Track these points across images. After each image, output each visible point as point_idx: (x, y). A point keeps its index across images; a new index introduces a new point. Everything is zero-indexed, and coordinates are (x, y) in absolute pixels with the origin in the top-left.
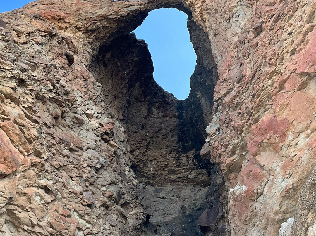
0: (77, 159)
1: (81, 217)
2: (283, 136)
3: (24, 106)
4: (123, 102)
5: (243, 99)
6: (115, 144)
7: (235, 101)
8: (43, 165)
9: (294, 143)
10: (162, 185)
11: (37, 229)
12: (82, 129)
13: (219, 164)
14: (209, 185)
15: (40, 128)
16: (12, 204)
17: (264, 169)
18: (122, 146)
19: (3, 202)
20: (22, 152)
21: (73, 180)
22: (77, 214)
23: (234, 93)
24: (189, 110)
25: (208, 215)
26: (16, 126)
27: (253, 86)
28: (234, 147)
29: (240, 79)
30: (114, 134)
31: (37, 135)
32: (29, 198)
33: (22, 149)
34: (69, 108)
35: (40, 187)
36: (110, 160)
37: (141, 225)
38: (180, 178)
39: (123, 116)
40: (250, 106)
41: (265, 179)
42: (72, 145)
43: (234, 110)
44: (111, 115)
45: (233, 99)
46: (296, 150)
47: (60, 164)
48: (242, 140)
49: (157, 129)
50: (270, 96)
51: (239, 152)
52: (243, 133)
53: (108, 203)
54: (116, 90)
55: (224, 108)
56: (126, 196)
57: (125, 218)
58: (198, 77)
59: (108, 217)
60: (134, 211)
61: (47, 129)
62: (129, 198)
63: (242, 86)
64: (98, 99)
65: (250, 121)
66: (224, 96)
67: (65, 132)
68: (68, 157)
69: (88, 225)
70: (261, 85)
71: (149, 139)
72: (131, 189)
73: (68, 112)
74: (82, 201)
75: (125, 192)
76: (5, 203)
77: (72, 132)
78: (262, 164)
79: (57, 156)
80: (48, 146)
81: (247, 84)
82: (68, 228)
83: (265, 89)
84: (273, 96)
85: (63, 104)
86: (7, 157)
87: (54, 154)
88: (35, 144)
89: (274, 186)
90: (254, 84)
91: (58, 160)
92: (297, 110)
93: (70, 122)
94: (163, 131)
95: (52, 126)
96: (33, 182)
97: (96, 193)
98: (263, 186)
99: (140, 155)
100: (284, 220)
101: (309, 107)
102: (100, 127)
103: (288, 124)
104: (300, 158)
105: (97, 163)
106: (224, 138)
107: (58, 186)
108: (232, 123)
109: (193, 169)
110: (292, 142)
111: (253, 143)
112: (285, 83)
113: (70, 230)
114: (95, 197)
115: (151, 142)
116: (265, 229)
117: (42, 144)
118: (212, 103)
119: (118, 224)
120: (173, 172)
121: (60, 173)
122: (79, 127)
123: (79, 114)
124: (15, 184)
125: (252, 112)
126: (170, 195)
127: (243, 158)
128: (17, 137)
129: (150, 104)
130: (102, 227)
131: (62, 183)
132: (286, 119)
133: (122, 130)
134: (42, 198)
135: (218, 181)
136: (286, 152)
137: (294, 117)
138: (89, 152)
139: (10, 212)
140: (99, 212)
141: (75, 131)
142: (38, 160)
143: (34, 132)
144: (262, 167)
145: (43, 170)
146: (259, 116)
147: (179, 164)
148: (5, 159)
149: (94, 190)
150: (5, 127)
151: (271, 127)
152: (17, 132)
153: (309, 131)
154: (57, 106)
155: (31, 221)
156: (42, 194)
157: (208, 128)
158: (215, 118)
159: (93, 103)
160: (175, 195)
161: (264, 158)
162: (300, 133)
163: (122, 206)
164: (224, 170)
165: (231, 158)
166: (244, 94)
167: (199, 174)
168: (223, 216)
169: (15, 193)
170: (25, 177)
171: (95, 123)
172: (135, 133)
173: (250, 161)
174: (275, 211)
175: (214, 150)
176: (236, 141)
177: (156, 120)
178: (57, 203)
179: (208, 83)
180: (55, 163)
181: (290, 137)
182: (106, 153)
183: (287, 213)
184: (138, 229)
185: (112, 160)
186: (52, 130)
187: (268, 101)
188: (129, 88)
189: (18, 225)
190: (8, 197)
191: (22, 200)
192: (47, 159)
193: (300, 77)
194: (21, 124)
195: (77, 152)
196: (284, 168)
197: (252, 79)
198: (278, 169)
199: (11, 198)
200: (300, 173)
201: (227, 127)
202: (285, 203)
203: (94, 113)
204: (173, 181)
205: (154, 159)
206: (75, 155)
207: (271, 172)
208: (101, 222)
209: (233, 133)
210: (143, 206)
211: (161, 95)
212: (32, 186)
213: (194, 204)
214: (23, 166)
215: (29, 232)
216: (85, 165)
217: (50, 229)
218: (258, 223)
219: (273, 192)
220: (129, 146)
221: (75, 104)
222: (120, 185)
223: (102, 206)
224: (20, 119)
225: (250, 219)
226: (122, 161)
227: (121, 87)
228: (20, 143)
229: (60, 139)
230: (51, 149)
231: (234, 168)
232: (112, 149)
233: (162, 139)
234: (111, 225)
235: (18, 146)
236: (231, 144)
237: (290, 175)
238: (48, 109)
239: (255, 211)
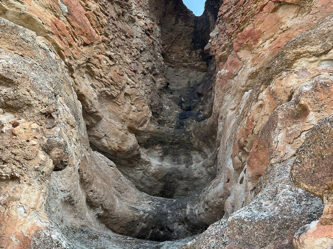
0: (129, 43)
1: (129, 77)
2: (256, 41)
3: (100, 3)
4: (161, 12)
5: (236, 16)
6: (153, 38)
7: (231, 17)
8: (109, 43)
9: (262, 46)
10: (179, 68)
11: (103, 79)
12: (134, 25)
13: (214, 56)
14: (206, 72)
15: (109, 19)
16: (90, 63)
17: (240, 61)
18: (157, 40)
19: (84, 60)
20: (97, 32)
21: (126, 55)
22: (127, 75)
23: (231, 12)
24: (202, 23)
25: (203, 87)
26: (95, 16)
27: (244, 7)
28: (225, 46)
29: (237, 3)
30: (153, 31)
31: (107, 23)
32: (100, 61)
33: (97, 30)
34: (127, 10)
35: (106, 55)
36: (149, 47)
37: (163, 88)
38: (190, 65)
39: (160, 22)
40: (240, 21)
41: (240, 67)
42: (127, 33)
43: (229, 23)
44: (152, 19)
45: (230, 15)
46: (263, 50)
47: (119, 44)
48: (231, 42)
49: (180, 33)
50: (253, 15)
51: (228, 49)
52: (232, 37)
53: (146, 72)
54: (157, 4)
55: (223, 22)
56: (156, 69)
57: (155, 82)
58: (210, 2)
59: (145, 80)
60: (160, 79)
61: (113, 21)
62: (158, 72)
63: (237, 7)
64: (145, 7)
65: (238, 30)
66: (225, 14)
67: (123, 25)
68: (124, 41)
69: (133, 83)
70: (249, 7)
71: (174, 39)
72: (160, 66)
73: (126, 13)
74: (130, 68)
75: (156, 67)
76: (86, 61)
77: (128, 26)
78: (240, 57)
79: (118, 39)
80: (112, 31)
81: (240, 6)
82: (121, 82)
83: (251, 10)
84: (255, 15)
85: (124, 6)
86: (88, 33)
87: (116, 37)
88: (105, 28)
89: (245, 71)
90: (245, 6)
91: (118, 42)
92: (268, 25)
93: (127, 19)
94: (183, 35)
95: (116, 20)
96: (102, 52)
97: (139, 65)
98: (238, 71)
99: (167, 48)
100: (247, 91)
101: (276, 24)
102: (145, 25)
103: (260, 33)
104: (263, 55)
105: (141, 47)
106: (220, 40)
107: (117, 57)
108: (227, 31)
109: (198, 61)
110: (261, 45)
111: (237, 44)
112: (264, 7)
113: (123, 83)
114: (138, 67)
115: (175, 41)
116: (235, 95)
117: (109, 30)
118: (216, 18)
119: (150, 85)
120: (186, 61)
121: (119, 50)
122: (132, 23)
123: (133, 15)
124: (92, 51)
125: (240, 25)
126: (182, 75)
127: (229, 53)
128: (95, 22)
129: (177, 16)
130: (141, 85)
131: (120, 55)
132: (260, 30)
133: (158, 30)
134: (107, 62)
135: (212, 68)
136: (256, 50)
137: (265, 30)
138: (137, 40)
139: (88, 67)
140: (140, 76)
141: (130, 25)
142: (106, 39)
143: (105, 21)
144: (240, 59)
145: (109, 46)
146: (244, 27)
147: (190, 56)
148: (87, 34)
149: (138, 63)
150: (88, 15)
151: (250, 34)
152: (95, 19)
153: (272, 39)
154: (120, 7)
155: (100, 74)
156: (107, 60)
157: (211, 33)
158: (217, 28)
159: (142, 9)
160: (185, 75)
161: (242, 54)
162: (267, 39)
163: (154, 75)
164: (217, 60)
165: (222, 53)
166: (237, 13)
167: (201, 64)
168: (212, 89)
169: (92, 56)
170: (98, 48)
171: (142, 23)
172: (166, 34)
173: (233, 55)
174: (242, 85)
175: (213, 47)
176: (227, 42)
177: (180, 27)
178: (116, 66)
179: (216, 7)
180: (116, 43)
181: (260, 42)
182: (147, 42)
183: (249, 87)
184: (161, 90)
185: (150, 47)
186: (116, 22)
187: (251, 18)
188: (166, 4)
189: (93, 75)
190: (87, 57)
191: (96, 61)
192: (112, 39)
193: (274, 4)
194: (97, 15)
195: (130, 38)
196: (253, 60)
197: (244, 3)
198: (249, 61)
199: (89, 59)
200: (261, 64)
201: (223, 33)
202: (249, 81)
203: (142, 16)
204: (185, 67)
205: (176, 52)
206: (129, 40)
207: (245, 63)
208: (140, 82)
209: (226, 37)
210: (166, 77)
211: (185, 11)
212: (102, 54)
213: (196, 81)
214: (97, 41)
215: (99, 80)
216: (134, 47)
217: (111, 81)
218: (231, 92)
219: (244, 74)
220: (161, 41)
221: (131, 8)
222: (154, 63)
223: (142, 73)
224: (97, 11)
225: (227, 89)
226: (157, 49)
227: (161, 2)
228: (96, 26)
229: (120, 29)
230: (114, 34)
231: (223, 59)
232: (151, 41)
233: (182, 40)
234: (146, 85)
235: (95, 28)
236: (224, 44)
237: (256, 65)
238: (114, 8)
239: (231, 85)
